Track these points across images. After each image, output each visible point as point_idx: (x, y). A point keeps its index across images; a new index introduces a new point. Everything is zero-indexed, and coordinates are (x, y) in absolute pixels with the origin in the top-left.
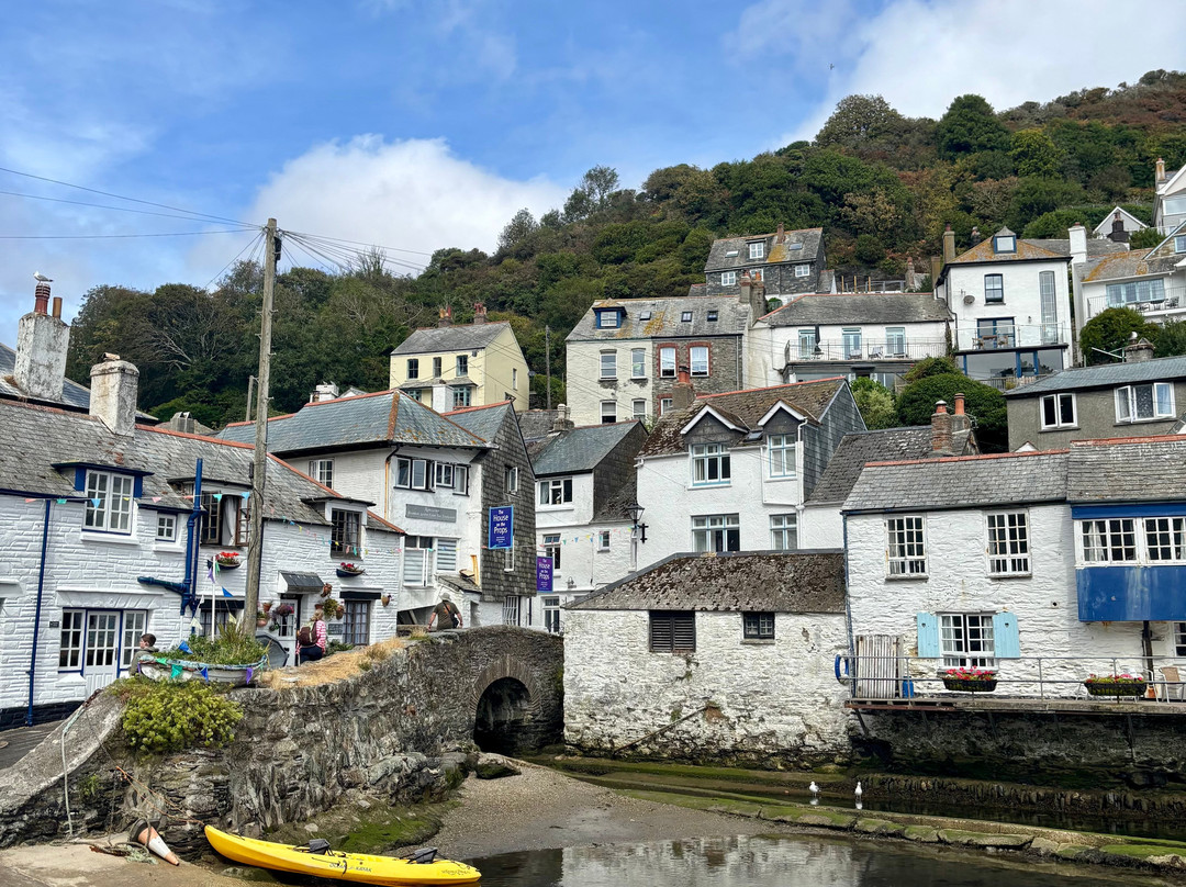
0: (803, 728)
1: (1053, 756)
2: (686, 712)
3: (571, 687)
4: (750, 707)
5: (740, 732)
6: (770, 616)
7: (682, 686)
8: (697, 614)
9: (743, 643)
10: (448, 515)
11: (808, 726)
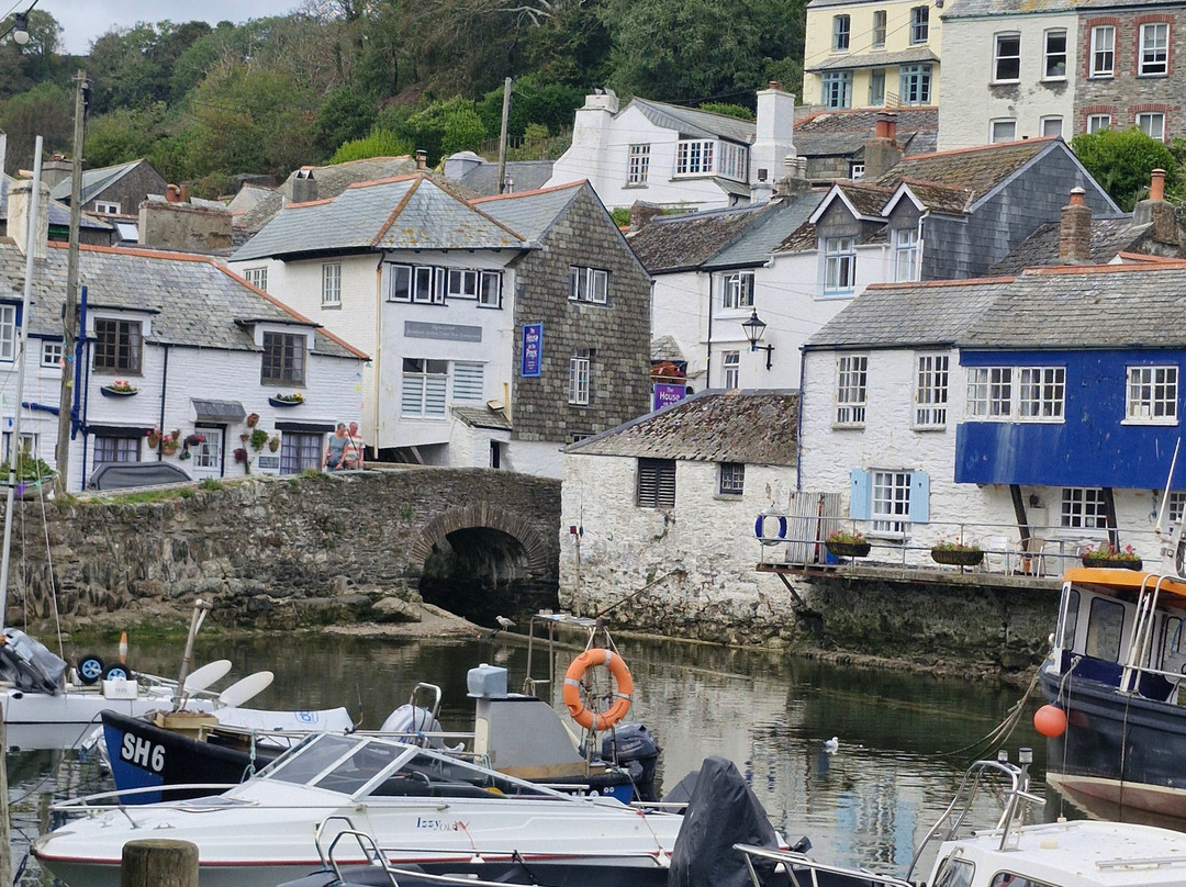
0: (756, 597)
1: (945, 633)
2: (659, 574)
3: (566, 544)
4: (715, 573)
5: (703, 599)
6: (740, 466)
7: (659, 547)
8: (677, 463)
9: (716, 499)
10: (472, 333)
11: (761, 595)
